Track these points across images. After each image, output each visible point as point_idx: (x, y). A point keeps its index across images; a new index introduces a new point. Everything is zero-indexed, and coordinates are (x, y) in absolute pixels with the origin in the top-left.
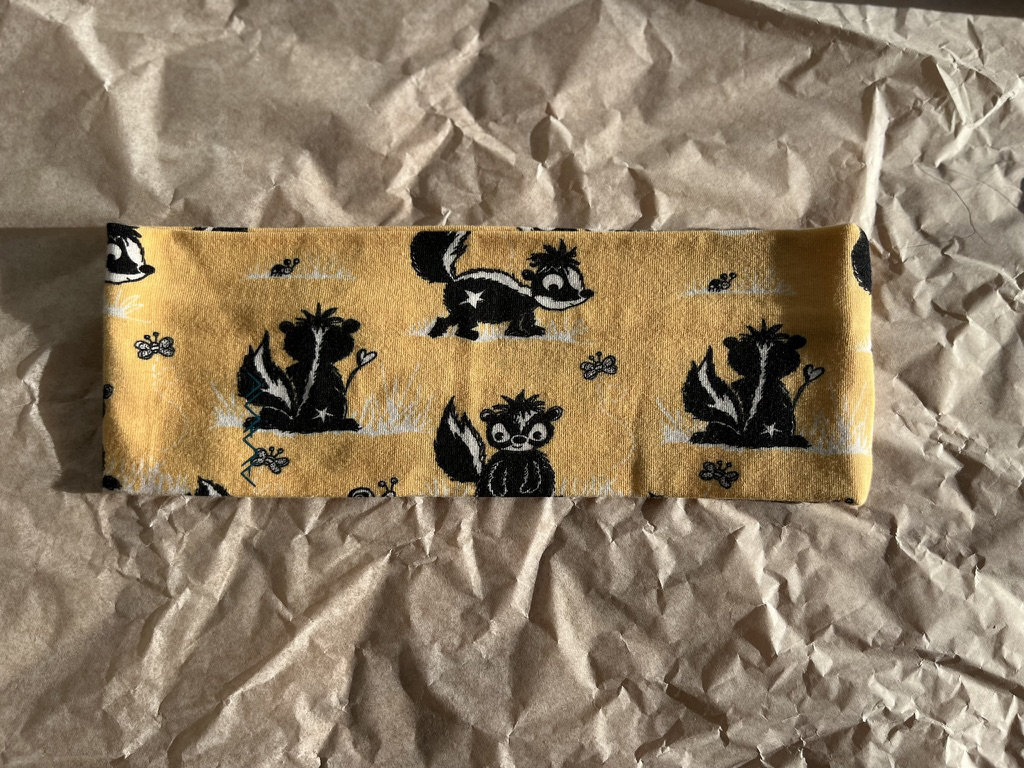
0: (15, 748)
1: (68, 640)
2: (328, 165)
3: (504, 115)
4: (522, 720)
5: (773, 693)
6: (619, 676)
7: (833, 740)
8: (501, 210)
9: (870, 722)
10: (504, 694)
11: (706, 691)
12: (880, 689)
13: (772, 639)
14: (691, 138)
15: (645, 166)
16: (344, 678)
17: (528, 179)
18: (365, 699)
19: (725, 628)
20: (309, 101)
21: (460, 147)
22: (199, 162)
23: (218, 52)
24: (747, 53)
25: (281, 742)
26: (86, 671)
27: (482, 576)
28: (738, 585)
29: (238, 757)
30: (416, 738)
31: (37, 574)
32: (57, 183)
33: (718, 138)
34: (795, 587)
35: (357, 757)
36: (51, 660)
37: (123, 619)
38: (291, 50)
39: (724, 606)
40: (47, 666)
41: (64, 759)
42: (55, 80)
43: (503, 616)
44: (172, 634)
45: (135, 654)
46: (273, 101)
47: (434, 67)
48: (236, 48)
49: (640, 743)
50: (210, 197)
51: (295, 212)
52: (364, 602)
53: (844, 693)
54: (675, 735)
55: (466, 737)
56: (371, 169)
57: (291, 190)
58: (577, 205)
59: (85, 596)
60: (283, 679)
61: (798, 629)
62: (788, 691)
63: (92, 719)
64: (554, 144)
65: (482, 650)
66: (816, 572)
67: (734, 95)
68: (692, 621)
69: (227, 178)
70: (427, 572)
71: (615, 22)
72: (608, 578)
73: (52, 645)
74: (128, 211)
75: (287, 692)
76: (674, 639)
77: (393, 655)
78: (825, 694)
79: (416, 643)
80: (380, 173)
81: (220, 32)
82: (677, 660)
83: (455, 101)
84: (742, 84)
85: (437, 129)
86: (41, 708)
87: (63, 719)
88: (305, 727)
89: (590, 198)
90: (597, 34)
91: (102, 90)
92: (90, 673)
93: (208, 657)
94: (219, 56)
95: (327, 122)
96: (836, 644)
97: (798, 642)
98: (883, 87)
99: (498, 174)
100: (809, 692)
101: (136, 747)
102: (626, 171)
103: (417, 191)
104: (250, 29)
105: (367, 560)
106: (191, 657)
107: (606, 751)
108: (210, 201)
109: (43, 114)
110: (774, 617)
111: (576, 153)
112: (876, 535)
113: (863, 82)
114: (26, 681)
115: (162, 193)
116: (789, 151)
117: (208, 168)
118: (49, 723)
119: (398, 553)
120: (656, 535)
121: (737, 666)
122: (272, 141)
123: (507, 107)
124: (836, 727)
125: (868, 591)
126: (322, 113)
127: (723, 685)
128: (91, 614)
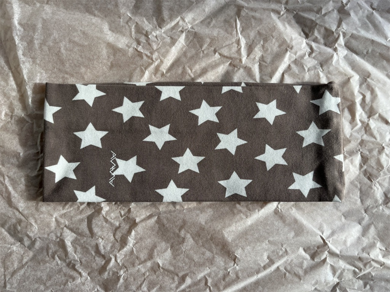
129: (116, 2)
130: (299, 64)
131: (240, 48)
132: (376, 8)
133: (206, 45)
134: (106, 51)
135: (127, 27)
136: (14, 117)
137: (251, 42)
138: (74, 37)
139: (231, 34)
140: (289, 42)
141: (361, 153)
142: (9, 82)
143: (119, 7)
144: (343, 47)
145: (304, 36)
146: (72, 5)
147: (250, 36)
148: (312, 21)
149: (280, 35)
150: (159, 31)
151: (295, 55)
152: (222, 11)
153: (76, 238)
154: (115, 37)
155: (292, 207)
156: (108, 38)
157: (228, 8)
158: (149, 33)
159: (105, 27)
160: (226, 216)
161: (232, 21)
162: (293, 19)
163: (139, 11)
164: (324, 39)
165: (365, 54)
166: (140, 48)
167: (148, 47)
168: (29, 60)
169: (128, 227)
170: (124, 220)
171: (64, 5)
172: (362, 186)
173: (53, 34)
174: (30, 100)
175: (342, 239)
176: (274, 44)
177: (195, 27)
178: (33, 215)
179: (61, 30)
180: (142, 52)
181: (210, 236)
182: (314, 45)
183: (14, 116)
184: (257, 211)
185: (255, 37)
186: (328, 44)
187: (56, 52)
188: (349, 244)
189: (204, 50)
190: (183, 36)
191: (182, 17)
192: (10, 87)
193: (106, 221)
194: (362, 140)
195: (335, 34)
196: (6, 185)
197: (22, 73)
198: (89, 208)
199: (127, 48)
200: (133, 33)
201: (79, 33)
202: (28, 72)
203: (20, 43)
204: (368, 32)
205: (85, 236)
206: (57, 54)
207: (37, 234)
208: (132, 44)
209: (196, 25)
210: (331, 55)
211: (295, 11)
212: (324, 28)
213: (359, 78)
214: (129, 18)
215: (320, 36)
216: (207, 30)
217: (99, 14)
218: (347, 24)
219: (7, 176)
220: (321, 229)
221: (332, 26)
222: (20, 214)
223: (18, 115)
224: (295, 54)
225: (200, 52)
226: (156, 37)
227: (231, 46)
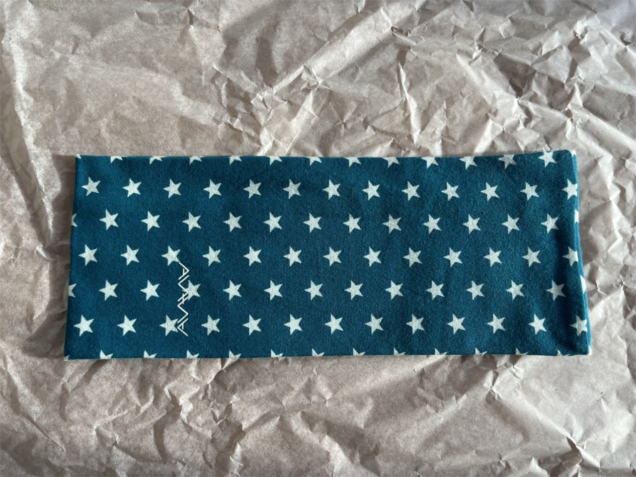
129: (193, 48)
130: (509, 141)
131: (409, 116)
132: (630, 41)
133: (351, 114)
134: (179, 131)
135: (213, 87)
136: (21, 252)
137: (427, 104)
138: (123, 109)
139: (392, 93)
140: (490, 103)
141: (625, 288)
142: (12, 191)
143: (199, 56)
144: (581, 109)
145: (514, 92)
146: (117, 55)
147: (425, 95)
148: (527, 67)
149: (474, 93)
150: (268, 92)
151: (502, 125)
152: (373, 54)
153: (136, 465)
154: (192, 106)
155: (517, 390)
156: (181, 109)
157: (384, 50)
158: (251, 96)
159: (175, 91)
160: (401, 412)
161: (392, 70)
162: (494, 63)
163: (234, 61)
164: (548, 96)
165: (619, 119)
166: (237, 124)
167: (250, 119)
168: (46, 151)
169: (228, 440)
170: (220, 426)
171: (104, 55)
172: (630, 345)
173: (86, 106)
174: (50, 222)
175: (603, 441)
176: (465, 108)
177: (329, 83)
178: (56, 427)
179: (100, 98)
180: (242, 129)
181: (374, 447)
182: (532, 106)
183: (22, 249)
184: (454, 398)
185: (433, 97)
186: (555, 104)
187: (93, 137)
188: (614, 448)
189: (347, 121)
190: (310, 98)
191: (307, 66)
192: (14, 201)
193: (189, 430)
194: (625, 265)
195: (566, 87)
196: (8, 374)
197: (35, 175)
198: (157, 408)
199: (214, 124)
200: (224, 97)
201: (131, 101)
202: (44, 172)
203: (28, 123)
204: (620, 82)
205: (152, 461)
206: (94, 141)
207: (65, 460)
208: (222, 117)
209: (331, 79)
210: (562, 122)
211: (497, 51)
212: (547, 78)
213: (613, 160)
214: (215, 72)
215: (541, 92)
216: (350, 87)
217: (164, 68)
218: (586, 70)
219: (12, 357)
220: (567, 425)
221: (560, 75)
222: (35, 427)
223: (28, 247)
224: (502, 123)
225: (340, 126)
226: (264, 102)
227: (393, 114)
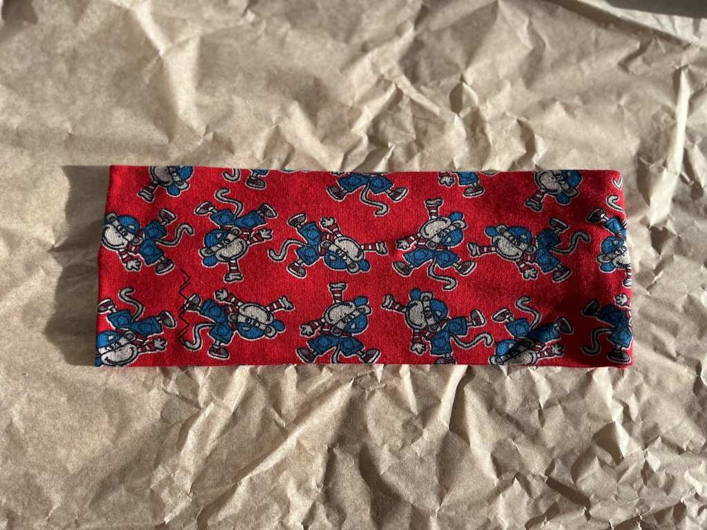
0: (85, 517)
1: (126, 438)
2: (311, 112)
3: (431, 80)
4: (446, 501)
5: (621, 484)
6: (513, 470)
7: (660, 515)
8: (430, 145)
9: (686, 503)
10: (433, 482)
11: (575, 483)
12: (691, 480)
13: (620, 446)
14: (558, 100)
15: (528, 119)
16: (320, 469)
17: (448, 125)
18: (335, 484)
19: (587, 438)
20: (300, 67)
21: (401, 102)
22: (224, 108)
23: (236, 34)
24: (596, 44)
25: (277, 513)
26: (139, 461)
27: (417, 399)
28: (595, 408)
29: (247, 523)
30: (371, 512)
31: (106, 390)
32: (125, 119)
33: (577, 101)
34: (635, 411)
35: (330, 525)
36: (113, 451)
37: (166, 423)
38: (286, 34)
39: (585, 421)
40: (109, 457)
41: (120, 525)
42: (124, 48)
43: (432, 426)
44: (201, 434)
45: (175, 448)
46: (275, 67)
47: (384, 48)
48: (249, 31)
49: (528, 519)
50: (231, 132)
51: (289, 144)
52: (335, 416)
53: (668, 483)
54: (553, 512)
55: (406, 512)
56: (341, 116)
57: (286, 128)
58: (482, 143)
59: (140, 407)
60: (279, 469)
61: (637, 439)
62: (631, 483)
63: (143, 496)
64: (466, 102)
65: (418, 450)
66: (648, 400)
67: (587, 72)
68: (563, 432)
69: (243, 119)
70: (378, 394)
71: (508, 20)
72: (504, 401)
73: (114, 441)
74: (175, 140)
75: (281, 478)
76: (551, 445)
77: (355, 453)
78: (656, 484)
79: (371, 444)
80: (347, 119)
81: (238, 20)
82: (553, 460)
83: (397, 71)
84: (593, 65)
85: (385, 89)
86: (105, 487)
87: (121, 496)
88: (293, 503)
89: (491, 138)
90: (495, 28)
91: (158, 57)
92: (141, 462)
93: (225, 451)
94: (237, 37)
95: (311, 83)
96: (662, 449)
97: (637, 448)
98: (687, 71)
99: (428, 121)
100: (645, 483)
101: (174, 516)
102: (515, 121)
103: (372, 131)
104: (258, 19)
105: (337, 385)
106: (213, 451)
107: (505, 523)
108: (231, 134)
109: (114, 71)
110: (621, 431)
111: (481, 108)
112: (687, 375)
113: (673, 67)
114: (94, 468)
115: (198, 127)
116: (625, 111)
117: (229, 113)
118: (110, 498)
119: (358, 380)
120: (537, 372)
121: (596, 464)
122: (273, 94)
123: (433, 76)
124: (662, 506)
125: (682, 413)
126: (308, 76)
127: (587, 478)
128: (144, 419)
